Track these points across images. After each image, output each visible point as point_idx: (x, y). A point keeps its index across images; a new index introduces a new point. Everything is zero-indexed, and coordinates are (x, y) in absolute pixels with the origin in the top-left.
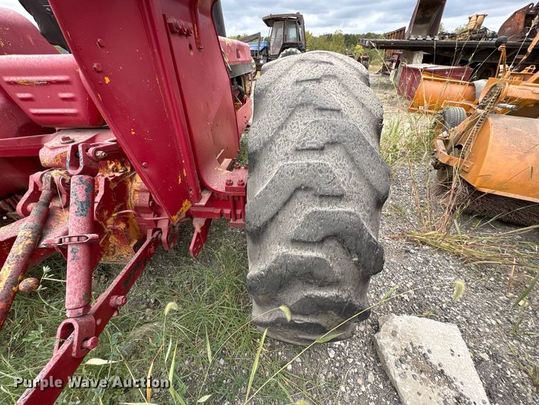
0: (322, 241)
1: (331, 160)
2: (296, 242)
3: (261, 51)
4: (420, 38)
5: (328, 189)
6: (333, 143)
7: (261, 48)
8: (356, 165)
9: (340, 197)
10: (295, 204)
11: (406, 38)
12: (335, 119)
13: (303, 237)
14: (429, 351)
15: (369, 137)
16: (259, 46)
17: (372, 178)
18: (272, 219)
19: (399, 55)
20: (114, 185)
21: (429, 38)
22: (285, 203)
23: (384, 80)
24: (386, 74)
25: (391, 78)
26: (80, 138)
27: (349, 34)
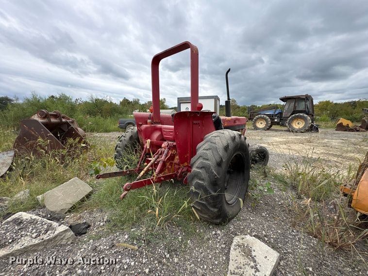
2: (197, 168)
5: (206, 158)
9: (208, 160)
14: (254, 251)
16: (275, 112)
18: (195, 162)
20: (172, 155)
22: (198, 159)
26: (170, 143)
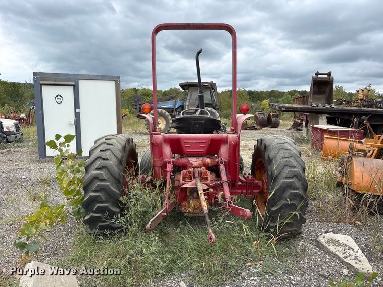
0: (292, 177)
1: (291, 160)
2: (286, 178)
3: (177, 109)
4: (320, 106)
5: (292, 165)
6: (291, 156)
7: (177, 107)
8: (297, 161)
9: (295, 167)
10: (285, 169)
11: (309, 104)
12: (290, 152)
13: (288, 176)
15: (298, 155)
16: (176, 105)
17: (301, 164)
18: (280, 173)
19: (307, 116)
21: (327, 106)
23: (297, 135)
24: (299, 130)
25: (304, 134)
27: (253, 90)
